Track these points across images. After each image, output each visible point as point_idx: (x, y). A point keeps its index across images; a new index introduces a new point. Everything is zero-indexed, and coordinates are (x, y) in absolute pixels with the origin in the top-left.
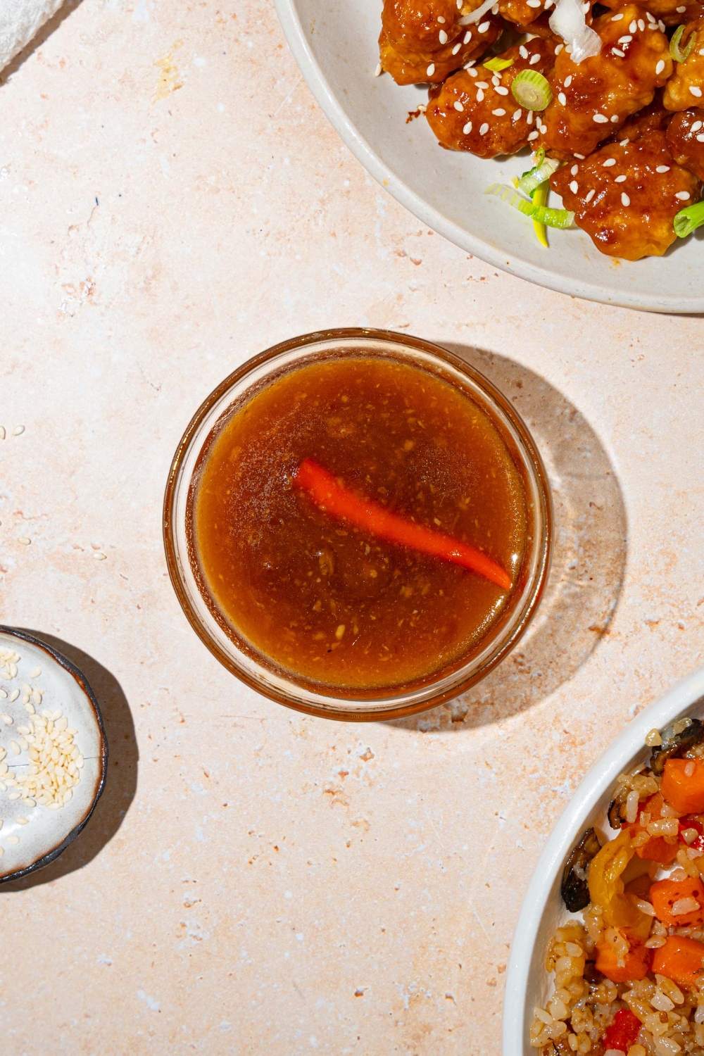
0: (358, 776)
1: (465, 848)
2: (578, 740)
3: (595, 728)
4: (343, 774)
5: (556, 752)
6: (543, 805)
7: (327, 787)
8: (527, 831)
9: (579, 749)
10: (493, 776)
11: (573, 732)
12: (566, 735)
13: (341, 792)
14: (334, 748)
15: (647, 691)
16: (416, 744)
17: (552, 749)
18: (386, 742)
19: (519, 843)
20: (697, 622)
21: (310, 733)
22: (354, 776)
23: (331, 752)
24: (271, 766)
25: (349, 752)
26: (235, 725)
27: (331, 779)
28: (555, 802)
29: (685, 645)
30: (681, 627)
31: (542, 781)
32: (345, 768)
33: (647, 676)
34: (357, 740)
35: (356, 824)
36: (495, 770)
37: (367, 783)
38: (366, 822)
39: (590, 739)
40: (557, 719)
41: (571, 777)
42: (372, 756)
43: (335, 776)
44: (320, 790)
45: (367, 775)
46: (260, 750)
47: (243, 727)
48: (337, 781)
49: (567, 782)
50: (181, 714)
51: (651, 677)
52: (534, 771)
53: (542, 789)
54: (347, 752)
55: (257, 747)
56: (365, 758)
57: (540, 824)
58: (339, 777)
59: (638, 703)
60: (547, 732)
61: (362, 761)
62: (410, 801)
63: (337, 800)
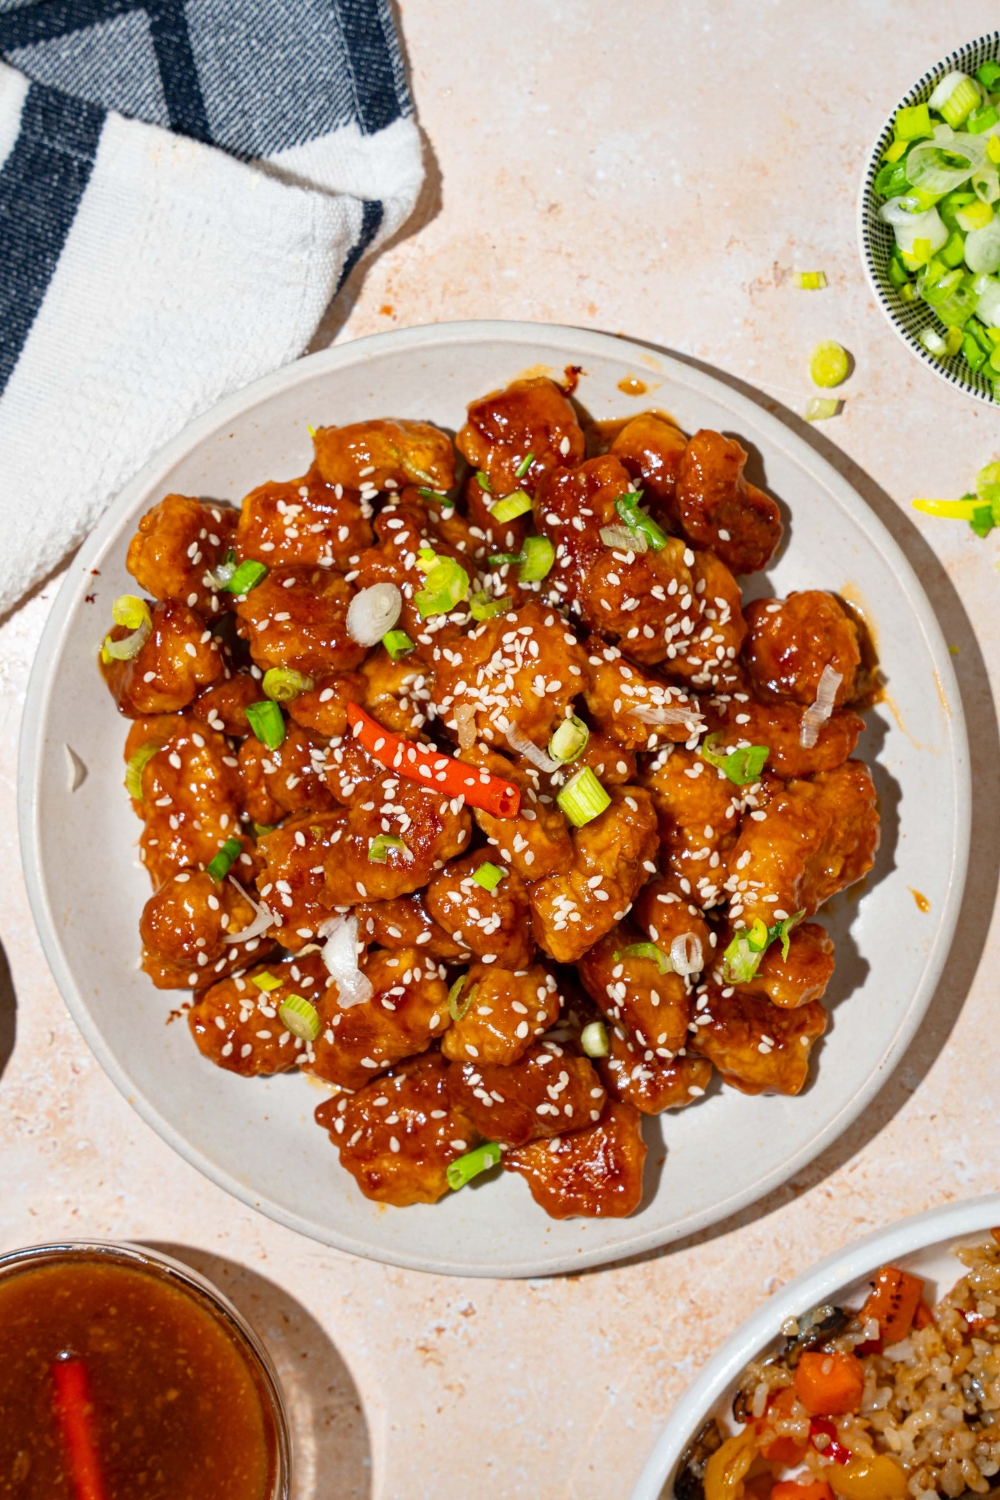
0: (456, 1332)
1: (570, 1423)
2: (705, 1312)
3: (725, 1300)
4: (440, 1330)
5: (680, 1324)
6: (660, 1383)
7: (421, 1344)
8: (639, 1410)
9: (705, 1322)
10: (607, 1345)
11: (699, 1303)
12: (691, 1306)
13: (435, 1350)
14: (432, 1300)
15: (786, 1263)
16: (524, 1303)
17: (675, 1320)
18: (491, 1297)
19: (630, 1422)
20: (847, 1191)
21: (406, 1281)
22: (452, 1334)
23: (428, 1304)
24: (359, 1315)
25: (449, 1305)
26: (323, 1266)
27: (426, 1334)
28: (673, 1380)
29: (832, 1215)
30: (829, 1195)
31: (661, 1355)
32: (442, 1322)
33: (787, 1246)
34: (458, 1293)
35: (449, 1388)
36: (610, 1338)
37: (465, 1342)
38: (461, 1386)
39: (718, 1312)
40: (683, 1287)
41: (694, 1353)
42: (474, 1312)
43: (430, 1332)
44: (412, 1346)
45: (466, 1335)
46: (350, 1295)
47: (331, 1268)
48: (433, 1337)
49: (689, 1359)
50: (263, 1249)
51: (791, 1247)
52: (655, 1342)
53: (661, 1364)
54: (445, 1304)
55: (346, 1293)
56: (465, 1314)
57: (655, 1403)
58: (435, 1335)
59: (776, 1276)
60: (671, 1300)
61: (462, 1317)
62: (512, 1366)
63: (431, 1359)
